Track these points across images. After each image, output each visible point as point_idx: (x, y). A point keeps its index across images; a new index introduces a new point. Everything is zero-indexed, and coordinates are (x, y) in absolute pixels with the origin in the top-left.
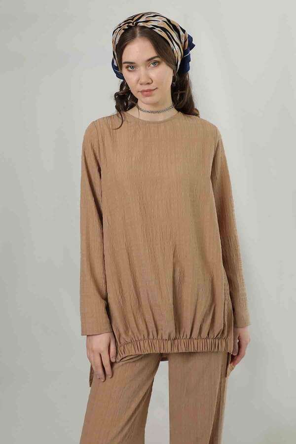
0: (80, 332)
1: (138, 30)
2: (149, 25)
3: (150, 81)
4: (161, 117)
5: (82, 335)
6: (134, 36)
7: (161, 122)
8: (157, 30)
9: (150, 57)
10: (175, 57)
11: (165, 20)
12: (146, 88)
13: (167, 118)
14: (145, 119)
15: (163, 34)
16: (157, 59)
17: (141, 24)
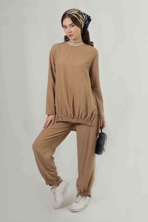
0: (45, 114)
1: (67, 15)
2: (71, 13)
3: (71, 32)
4: (77, 45)
5: (46, 114)
6: (66, 17)
7: (77, 47)
8: (73, 15)
9: (70, 24)
10: (80, 24)
11: (78, 11)
12: (70, 34)
13: (79, 45)
14: (71, 45)
15: (76, 16)
16: (73, 24)
17: (68, 13)
